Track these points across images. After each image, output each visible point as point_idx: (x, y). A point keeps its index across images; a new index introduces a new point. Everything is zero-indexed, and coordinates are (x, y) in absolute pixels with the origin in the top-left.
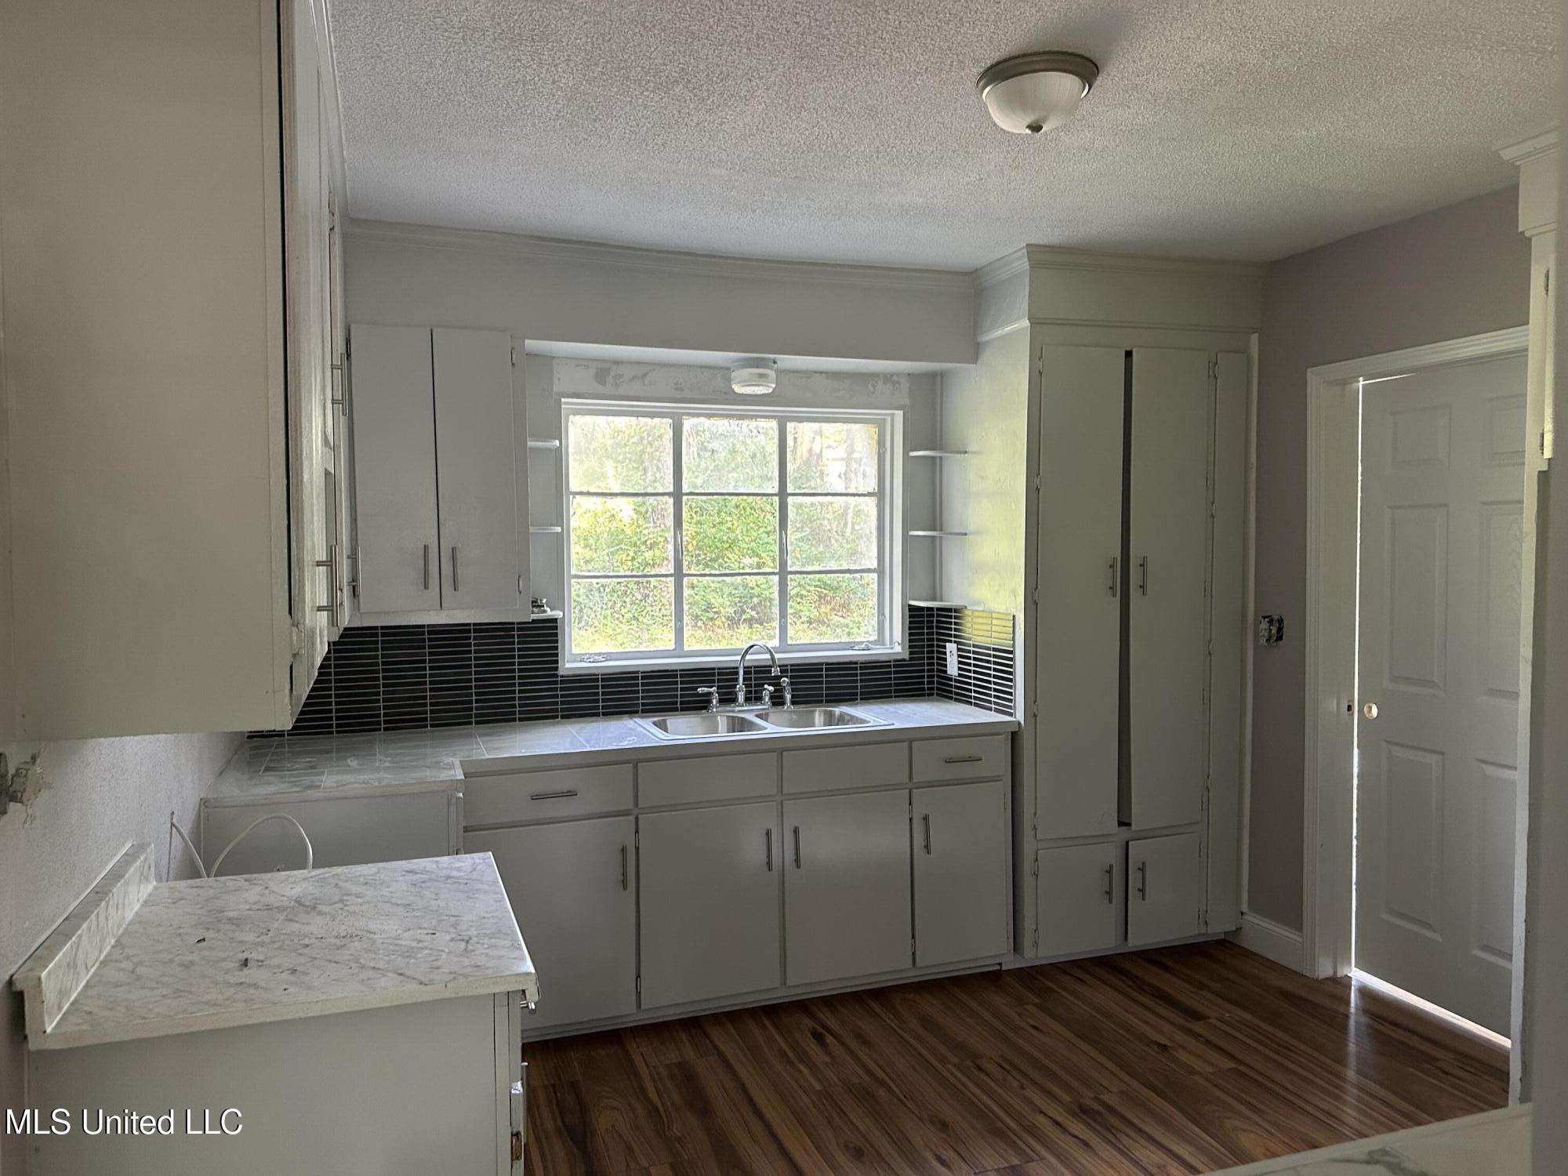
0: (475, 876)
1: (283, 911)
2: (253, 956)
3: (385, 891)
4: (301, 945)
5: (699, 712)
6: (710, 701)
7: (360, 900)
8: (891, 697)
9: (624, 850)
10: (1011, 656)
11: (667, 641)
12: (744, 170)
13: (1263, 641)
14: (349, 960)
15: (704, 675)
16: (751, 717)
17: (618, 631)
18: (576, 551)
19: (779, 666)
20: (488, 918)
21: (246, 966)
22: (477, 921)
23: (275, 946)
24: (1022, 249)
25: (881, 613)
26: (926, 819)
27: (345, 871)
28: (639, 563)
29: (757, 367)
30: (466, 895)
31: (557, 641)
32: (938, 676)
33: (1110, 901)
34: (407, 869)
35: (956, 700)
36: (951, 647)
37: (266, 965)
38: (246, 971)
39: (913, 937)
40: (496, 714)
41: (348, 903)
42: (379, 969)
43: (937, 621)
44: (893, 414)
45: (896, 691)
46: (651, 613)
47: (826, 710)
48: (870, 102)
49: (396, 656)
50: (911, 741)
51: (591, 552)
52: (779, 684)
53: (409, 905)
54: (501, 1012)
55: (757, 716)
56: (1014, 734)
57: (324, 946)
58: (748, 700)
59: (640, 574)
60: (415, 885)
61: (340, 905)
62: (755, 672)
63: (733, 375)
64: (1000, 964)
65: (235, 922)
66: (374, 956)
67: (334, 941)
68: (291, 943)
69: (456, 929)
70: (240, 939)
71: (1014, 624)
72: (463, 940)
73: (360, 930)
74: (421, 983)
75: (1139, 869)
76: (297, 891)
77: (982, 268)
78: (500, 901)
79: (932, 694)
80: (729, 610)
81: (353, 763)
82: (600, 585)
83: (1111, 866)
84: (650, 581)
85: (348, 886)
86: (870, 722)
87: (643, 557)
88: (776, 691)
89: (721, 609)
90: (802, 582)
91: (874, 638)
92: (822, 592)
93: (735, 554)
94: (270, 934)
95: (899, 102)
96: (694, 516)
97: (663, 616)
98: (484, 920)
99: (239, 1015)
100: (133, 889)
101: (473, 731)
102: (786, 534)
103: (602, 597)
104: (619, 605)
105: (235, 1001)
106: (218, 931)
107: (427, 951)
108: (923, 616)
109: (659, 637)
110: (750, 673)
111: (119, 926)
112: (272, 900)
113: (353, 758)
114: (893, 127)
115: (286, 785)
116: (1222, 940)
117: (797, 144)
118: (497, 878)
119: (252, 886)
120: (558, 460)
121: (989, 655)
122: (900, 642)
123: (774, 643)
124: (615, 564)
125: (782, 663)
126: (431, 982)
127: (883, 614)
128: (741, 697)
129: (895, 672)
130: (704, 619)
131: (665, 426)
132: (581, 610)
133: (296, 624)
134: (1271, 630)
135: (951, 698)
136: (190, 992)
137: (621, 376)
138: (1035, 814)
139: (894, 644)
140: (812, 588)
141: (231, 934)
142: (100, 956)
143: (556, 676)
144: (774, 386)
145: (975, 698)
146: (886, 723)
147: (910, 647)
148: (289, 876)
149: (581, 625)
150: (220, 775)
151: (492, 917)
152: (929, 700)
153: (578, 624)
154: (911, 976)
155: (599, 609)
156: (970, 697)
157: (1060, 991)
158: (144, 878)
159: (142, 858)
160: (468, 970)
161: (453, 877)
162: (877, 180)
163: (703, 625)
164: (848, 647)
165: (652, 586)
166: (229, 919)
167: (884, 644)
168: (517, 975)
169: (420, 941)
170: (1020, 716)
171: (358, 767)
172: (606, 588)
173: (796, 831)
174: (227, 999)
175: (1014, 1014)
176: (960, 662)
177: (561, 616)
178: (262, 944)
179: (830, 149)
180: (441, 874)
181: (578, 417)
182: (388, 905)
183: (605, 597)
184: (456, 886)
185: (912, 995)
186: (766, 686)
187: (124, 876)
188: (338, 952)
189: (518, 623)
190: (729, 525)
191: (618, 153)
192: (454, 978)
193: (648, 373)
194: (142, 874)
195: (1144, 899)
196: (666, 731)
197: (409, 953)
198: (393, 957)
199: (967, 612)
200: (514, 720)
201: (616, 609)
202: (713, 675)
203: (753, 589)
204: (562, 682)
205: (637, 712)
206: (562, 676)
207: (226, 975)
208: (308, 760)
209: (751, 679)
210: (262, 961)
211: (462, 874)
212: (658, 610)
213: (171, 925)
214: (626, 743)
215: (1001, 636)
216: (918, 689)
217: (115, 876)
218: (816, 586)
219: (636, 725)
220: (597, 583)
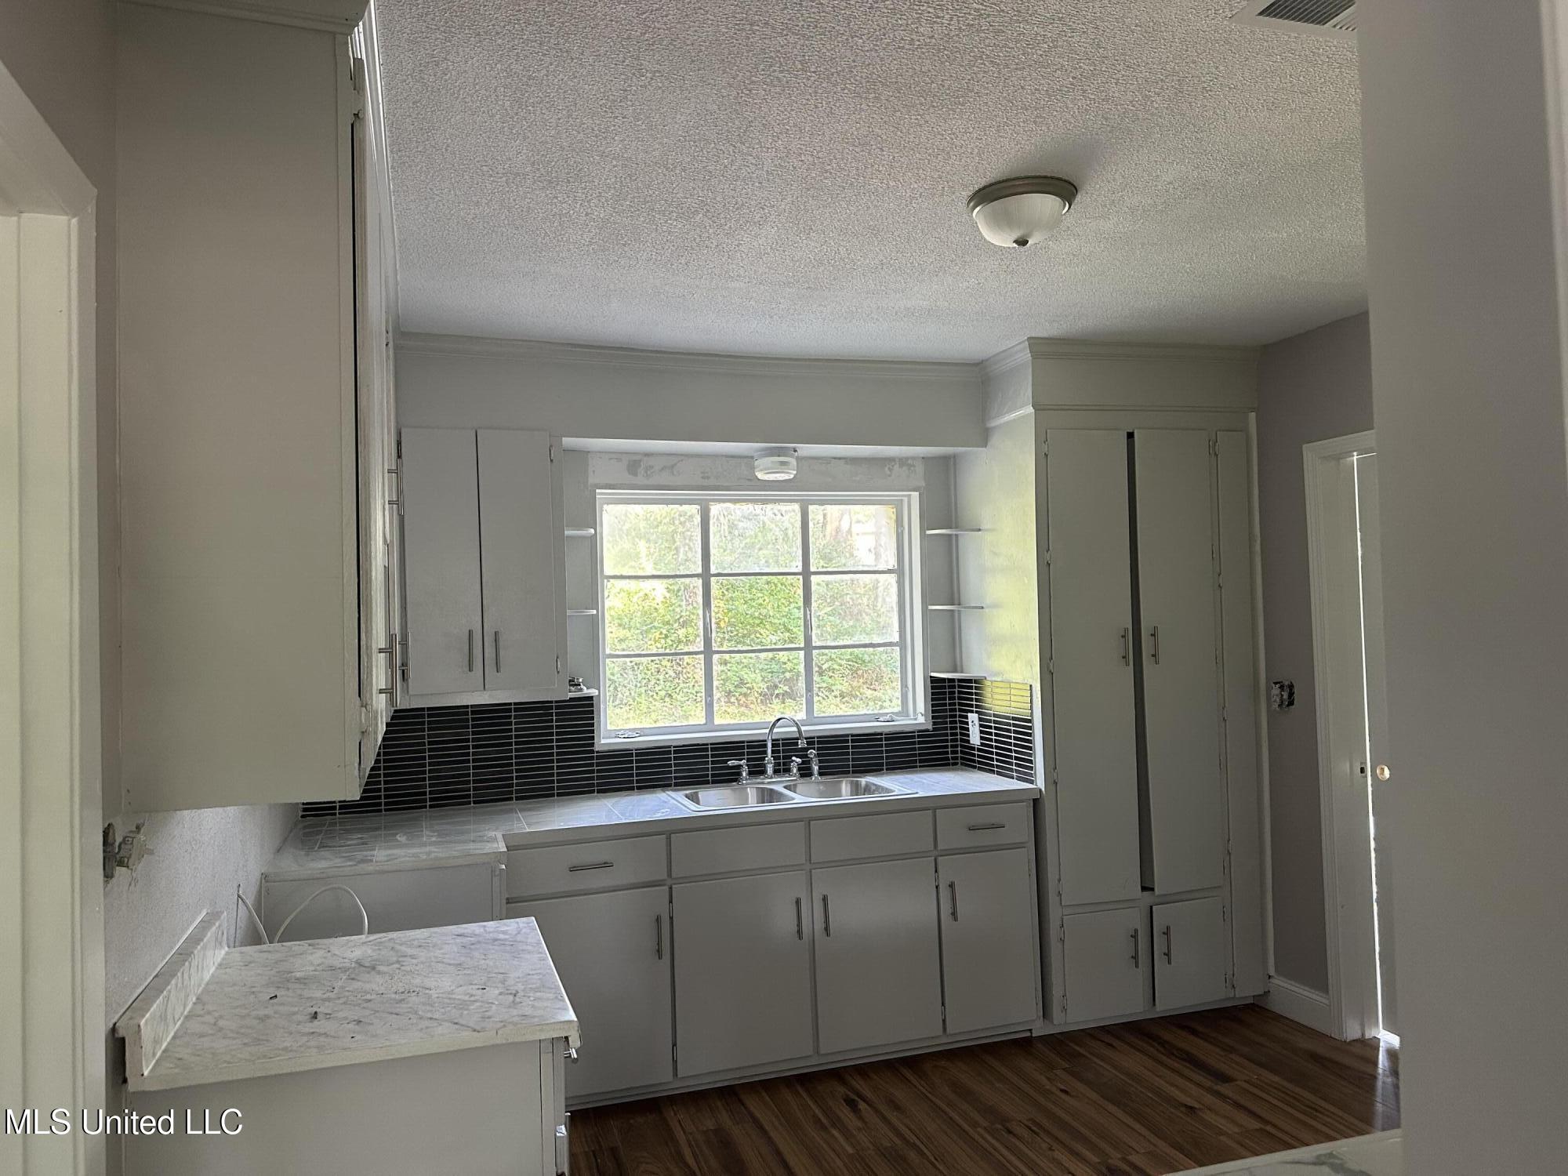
0: (519, 938)
1: (346, 971)
2: (321, 1010)
3: (438, 953)
4: (363, 1000)
5: (730, 784)
6: (739, 774)
7: (414, 961)
8: (916, 767)
9: (658, 920)
10: (1030, 725)
11: (699, 718)
12: (760, 283)
13: (1275, 706)
14: (408, 1012)
15: (733, 748)
16: (779, 788)
17: (653, 708)
18: (610, 630)
19: (806, 739)
20: (533, 975)
21: (316, 1018)
22: (523, 977)
23: (341, 1001)
24: (1023, 342)
25: (904, 685)
26: (952, 886)
27: (399, 935)
28: (672, 641)
29: (779, 456)
30: (513, 954)
31: (593, 718)
32: (962, 746)
33: (1137, 966)
34: (457, 933)
35: (980, 769)
36: (973, 717)
37: (333, 1017)
38: (316, 1022)
39: (943, 1004)
40: (533, 790)
41: (404, 964)
42: (436, 1019)
43: (959, 692)
44: (910, 495)
45: (921, 761)
46: (685, 690)
47: (853, 781)
48: (872, 223)
49: (443, 735)
50: (934, 810)
51: (625, 631)
52: (806, 756)
53: (460, 964)
54: (547, 1058)
55: (785, 787)
56: (1035, 801)
57: (385, 1001)
58: (776, 772)
59: (673, 651)
60: (465, 947)
61: (397, 966)
62: (784, 745)
63: (756, 463)
64: (1030, 1030)
65: (302, 980)
66: (431, 1008)
67: (393, 996)
68: (355, 999)
69: (504, 984)
70: (309, 996)
71: (1031, 693)
72: (511, 994)
73: (417, 987)
74: (475, 1031)
75: (1164, 933)
76: (357, 953)
77: (987, 360)
78: (543, 960)
79: (956, 764)
80: (761, 685)
81: (401, 838)
82: (633, 664)
83: (1136, 931)
84: (683, 659)
85: (403, 948)
86: (894, 791)
87: (675, 635)
88: (803, 763)
89: (754, 684)
90: (834, 656)
91: (898, 709)
92: (854, 666)
93: (767, 629)
94: (336, 991)
95: (898, 222)
96: (726, 593)
97: (697, 692)
98: (529, 977)
99: (313, 1060)
100: (209, 953)
101: (515, 807)
102: (810, 611)
103: (637, 675)
104: (652, 683)
105: (309, 1047)
106: (288, 989)
107: (478, 1004)
108: (945, 687)
109: (693, 713)
110: (778, 745)
111: (199, 985)
112: (337, 963)
113: (402, 834)
114: (894, 243)
115: (339, 860)
116: (1251, 1004)
117: (808, 260)
118: (540, 940)
119: (314, 951)
120: (593, 547)
121: (1009, 724)
122: (923, 712)
123: (801, 716)
124: (649, 643)
125: (808, 735)
126: (483, 1030)
127: (906, 686)
128: (770, 769)
129: (920, 743)
130: (737, 694)
131: (693, 510)
132: (616, 688)
133: (364, 705)
134: (1282, 695)
135: (975, 767)
136: (267, 1041)
137: (652, 467)
138: (1059, 880)
139: (917, 715)
140: (843, 662)
141: (299, 992)
142: (184, 1010)
143: (592, 752)
144: (795, 472)
145: (997, 766)
146: (910, 792)
147: (933, 717)
148: (349, 941)
149: (617, 703)
150: (278, 851)
151: (537, 974)
152: (953, 770)
153: (613, 702)
154: (943, 1043)
155: (633, 688)
156: (993, 766)
157: (1089, 1056)
158: (218, 943)
159: (217, 924)
160: (516, 1019)
161: (500, 940)
162: (882, 288)
163: (736, 701)
164: (873, 719)
165: (685, 663)
166: (297, 979)
167: (908, 716)
168: (561, 1022)
169: (472, 996)
170: (1040, 783)
171: (407, 842)
172: (640, 667)
173: (825, 899)
174: (300, 1046)
175: (1043, 1078)
176: (981, 732)
177: (597, 694)
178: (329, 1000)
179: (838, 263)
180: (488, 937)
181: (610, 506)
182: (440, 965)
183: (639, 675)
184: (502, 947)
185: (943, 1062)
186: (794, 758)
187: (202, 940)
188: (398, 1005)
189: (556, 702)
190: (761, 601)
191: (646, 272)
192: (504, 1026)
193: (675, 464)
194: (217, 939)
195: (1169, 962)
196: (698, 803)
197: (463, 1005)
198: (449, 1009)
199: (988, 683)
200: (552, 795)
201: (650, 686)
202: (743, 748)
203: (785, 663)
204: (598, 758)
205: (670, 785)
206: (597, 752)
207: (299, 1026)
208: (360, 836)
209: (779, 752)
210: (330, 1014)
211: (507, 937)
212: (691, 687)
213: (245, 985)
214: (659, 815)
215: (1019, 705)
216: (942, 759)
217: (195, 940)
218: (848, 660)
219: (669, 798)
220: (631, 662)
